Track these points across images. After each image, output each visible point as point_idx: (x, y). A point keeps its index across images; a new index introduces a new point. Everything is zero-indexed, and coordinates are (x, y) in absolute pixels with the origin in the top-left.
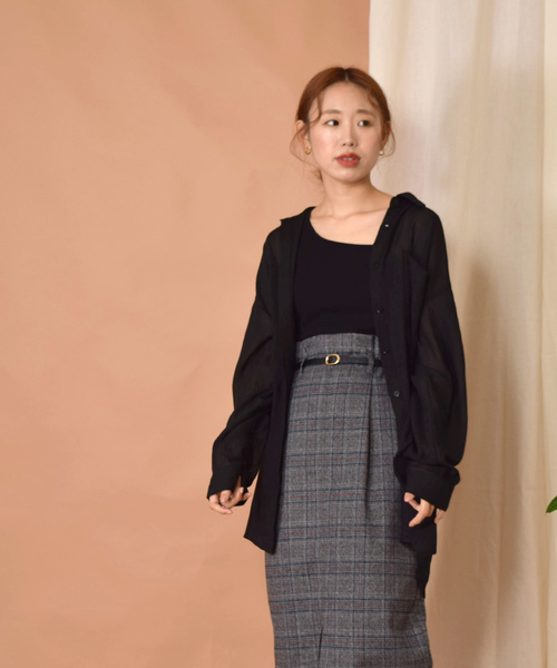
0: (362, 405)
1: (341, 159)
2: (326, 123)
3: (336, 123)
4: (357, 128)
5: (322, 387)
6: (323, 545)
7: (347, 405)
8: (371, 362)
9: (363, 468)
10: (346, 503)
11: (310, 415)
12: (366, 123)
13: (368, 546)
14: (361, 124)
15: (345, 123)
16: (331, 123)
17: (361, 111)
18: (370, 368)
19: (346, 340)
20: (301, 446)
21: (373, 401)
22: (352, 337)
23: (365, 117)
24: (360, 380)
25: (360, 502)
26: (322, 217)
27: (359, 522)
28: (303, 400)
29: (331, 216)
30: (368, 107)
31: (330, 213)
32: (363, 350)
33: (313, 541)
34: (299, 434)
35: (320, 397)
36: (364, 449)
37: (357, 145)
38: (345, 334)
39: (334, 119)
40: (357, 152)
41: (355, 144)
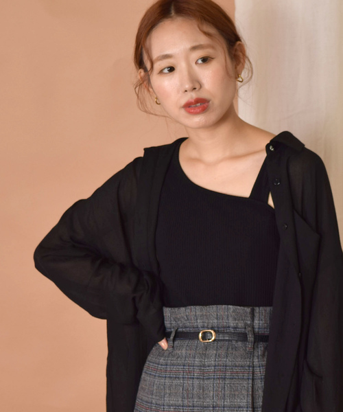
0: (244, 392)
1: (188, 106)
2: (161, 72)
3: (172, 69)
4: (196, 68)
5: (197, 370)
7: (227, 392)
8: (251, 338)
11: (186, 402)
12: (205, 60)
14: (200, 61)
15: (182, 66)
16: (166, 71)
17: (194, 48)
18: (250, 345)
19: (221, 313)
21: (256, 387)
22: (228, 309)
23: (202, 53)
24: (239, 362)
28: (175, 382)
30: (203, 40)
32: (241, 324)
35: (196, 382)
37: (201, 87)
38: (219, 306)
39: (168, 65)
40: (203, 95)
41: (198, 86)
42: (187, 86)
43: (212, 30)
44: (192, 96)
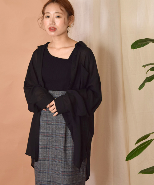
2: (46, 17)
3: (49, 17)
6: (52, 164)
9: (64, 139)
10: (59, 151)
11: (47, 119)
12: (58, 17)
13: (65, 166)
14: (57, 17)
15: (52, 17)
17: (56, 13)
19: (58, 93)
20: (45, 129)
22: (60, 92)
23: (58, 15)
25: (63, 151)
26: (51, 48)
27: (62, 158)
29: (55, 48)
30: (60, 11)
31: (54, 47)
33: (49, 162)
34: (44, 125)
36: (64, 132)
37: (55, 24)
38: (57, 91)
39: (48, 15)
40: (55, 27)
41: (54, 24)
42: (51, 23)
43: (63, 9)
44: (52, 26)
